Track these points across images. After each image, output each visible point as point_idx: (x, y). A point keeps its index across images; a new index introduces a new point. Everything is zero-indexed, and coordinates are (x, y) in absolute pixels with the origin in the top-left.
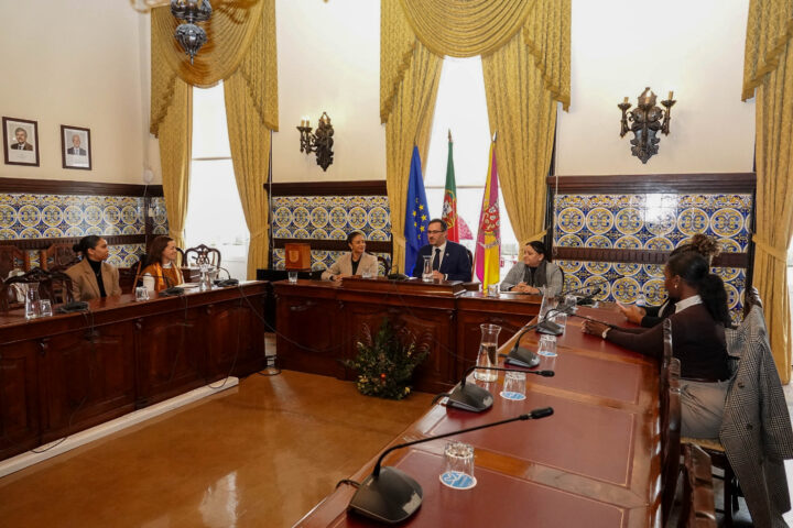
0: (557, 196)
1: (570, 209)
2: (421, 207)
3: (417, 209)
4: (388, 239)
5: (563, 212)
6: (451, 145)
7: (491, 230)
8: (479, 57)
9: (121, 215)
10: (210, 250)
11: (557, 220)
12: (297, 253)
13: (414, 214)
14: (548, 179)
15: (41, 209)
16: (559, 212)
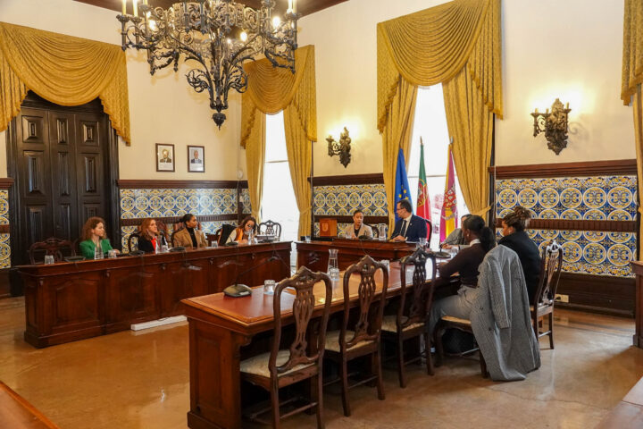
0: (497, 182)
1: (506, 190)
2: (405, 192)
3: (402, 193)
4: (386, 215)
5: (502, 192)
6: (422, 146)
7: (449, 206)
8: (440, 84)
9: (222, 201)
10: (275, 224)
11: (498, 199)
12: (327, 225)
13: (400, 196)
14: (489, 169)
15: (175, 198)
16: (498, 193)
